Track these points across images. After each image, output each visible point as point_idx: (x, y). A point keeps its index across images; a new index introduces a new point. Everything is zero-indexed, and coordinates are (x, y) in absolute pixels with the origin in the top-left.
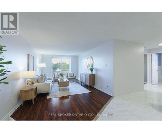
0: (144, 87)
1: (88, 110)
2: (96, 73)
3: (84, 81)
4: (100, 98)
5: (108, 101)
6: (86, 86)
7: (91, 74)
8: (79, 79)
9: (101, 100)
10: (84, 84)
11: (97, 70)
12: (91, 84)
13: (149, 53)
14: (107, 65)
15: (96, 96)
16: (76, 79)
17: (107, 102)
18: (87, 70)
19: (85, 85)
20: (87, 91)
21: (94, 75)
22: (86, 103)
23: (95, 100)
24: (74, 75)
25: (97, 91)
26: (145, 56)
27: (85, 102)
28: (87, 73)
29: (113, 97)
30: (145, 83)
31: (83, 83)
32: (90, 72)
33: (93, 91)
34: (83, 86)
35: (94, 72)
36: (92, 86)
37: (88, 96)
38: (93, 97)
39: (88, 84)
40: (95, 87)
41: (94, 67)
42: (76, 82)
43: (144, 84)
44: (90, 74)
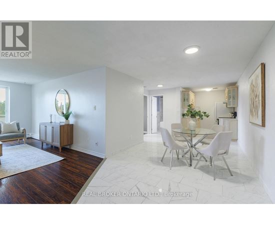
0: (144, 138)
1: (54, 197)
2: (76, 122)
3: (49, 140)
4: (82, 166)
5: (96, 168)
6: (53, 149)
7: (65, 125)
8: (37, 136)
9: (84, 169)
10: (50, 145)
11: (77, 116)
12: (65, 143)
13: (149, 94)
14: (95, 108)
15: (75, 164)
16: (27, 136)
17: (94, 170)
18: (55, 115)
19: (52, 146)
20: (56, 159)
21: (72, 125)
22: (51, 183)
23: (73, 173)
24: (22, 129)
25: (77, 155)
26: (145, 98)
27: (49, 181)
28: (57, 122)
29: (106, 159)
30: (145, 132)
31: (47, 144)
32: (63, 120)
33: (69, 156)
34: (47, 150)
35: (71, 120)
36: (68, 147)
37: (58, 169)
38: (69, 168)
39: (57, 144)
40: (75, 147)
41: (70, 110)
42: (28, 144)
43: (144, 134)
44: (63, 124)
